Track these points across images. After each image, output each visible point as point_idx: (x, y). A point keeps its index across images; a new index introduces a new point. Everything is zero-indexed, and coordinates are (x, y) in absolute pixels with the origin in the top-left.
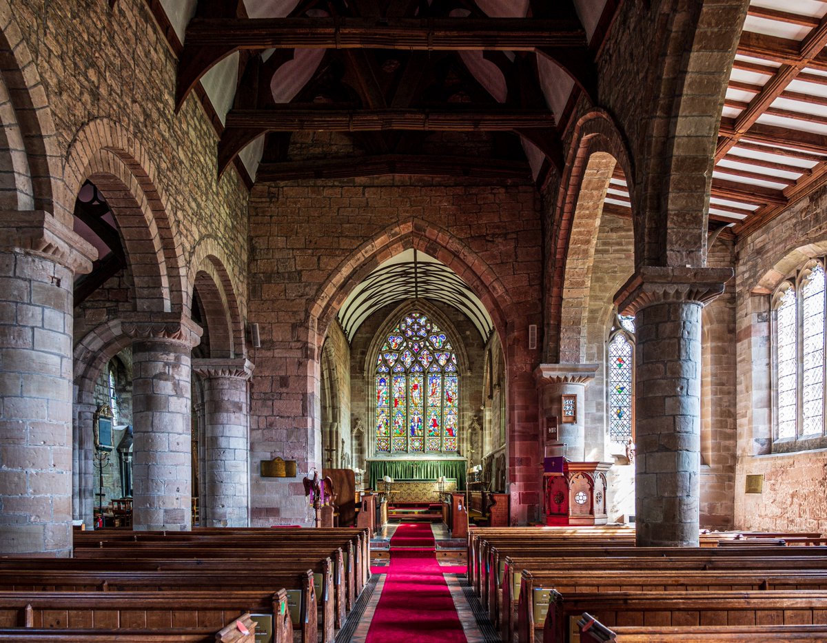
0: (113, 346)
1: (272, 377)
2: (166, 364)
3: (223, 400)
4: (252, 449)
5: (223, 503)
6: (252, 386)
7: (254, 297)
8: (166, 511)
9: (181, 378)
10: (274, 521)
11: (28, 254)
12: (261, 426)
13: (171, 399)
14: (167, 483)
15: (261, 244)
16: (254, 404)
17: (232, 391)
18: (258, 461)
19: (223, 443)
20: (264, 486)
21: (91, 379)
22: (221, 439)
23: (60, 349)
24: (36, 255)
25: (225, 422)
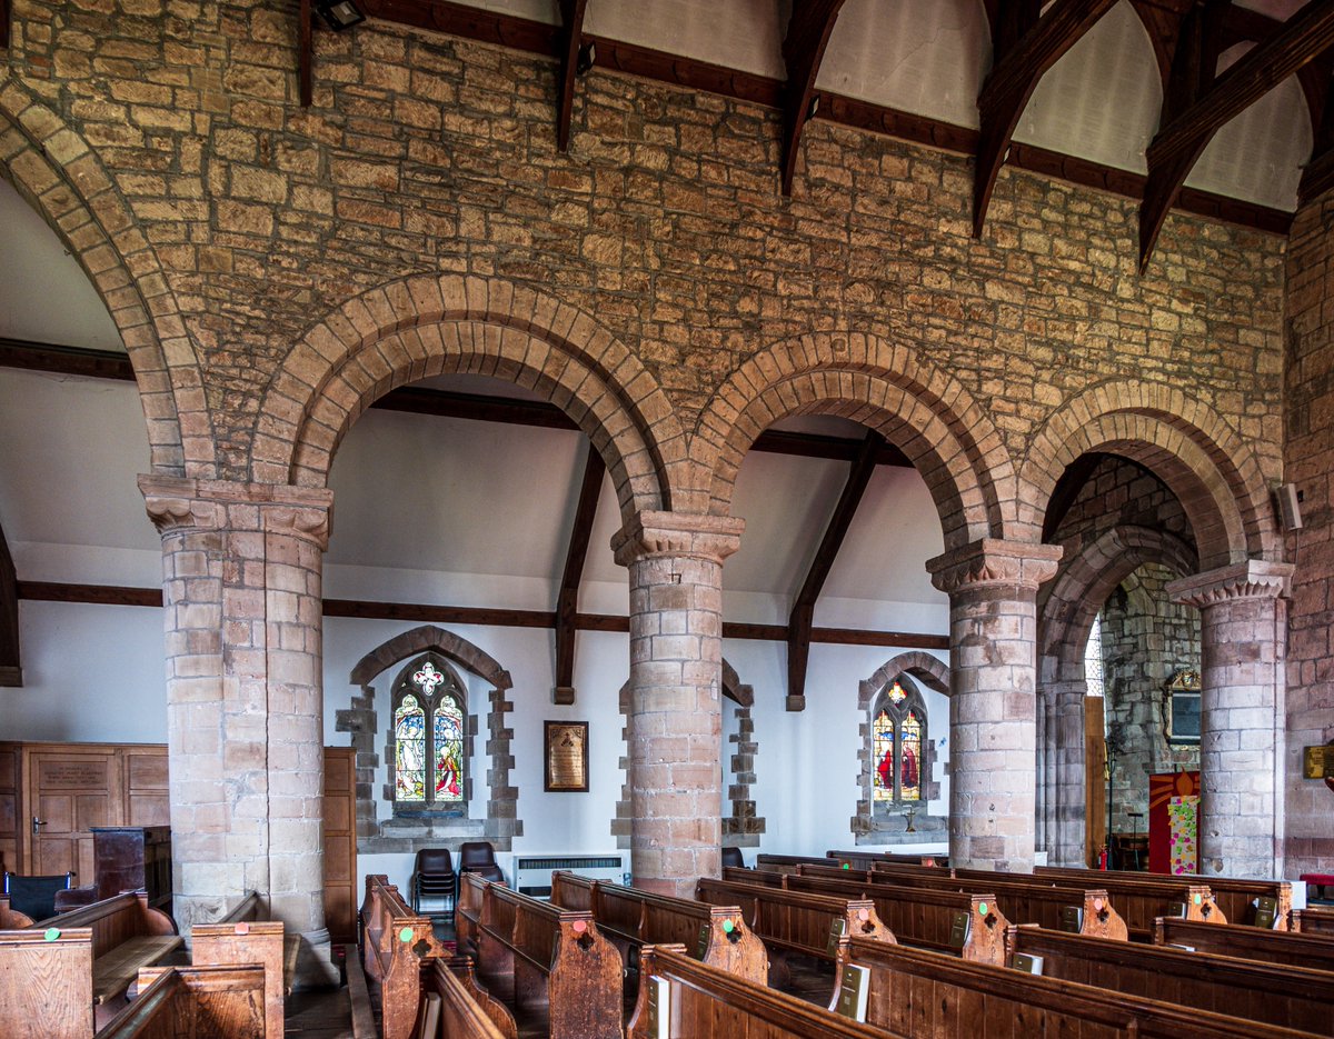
0: (1097, 586)
1: (1327, 579)
2: (975, 621)
3: (1218, 643)
4: (1289, 727)
5: (1217, 828)
6: (1290, 604)
7: (1295, 432)
8: (973, 840)
9: (999, 637)
10: (1327, 865)
11: (647, 559)
12: (1306, 680)
13: (982, 671)
14: (976, 798)
15: (1308, 323)
16: (1293, 638)
17: (1236, 625)
18: (1299, 747)
19: (1218, 720)
20: (1310, 795)
21: (1073, 643)
22: (1214, 714)
23: (681, 653)
24: (653, 558)
25: (1222, 682)
